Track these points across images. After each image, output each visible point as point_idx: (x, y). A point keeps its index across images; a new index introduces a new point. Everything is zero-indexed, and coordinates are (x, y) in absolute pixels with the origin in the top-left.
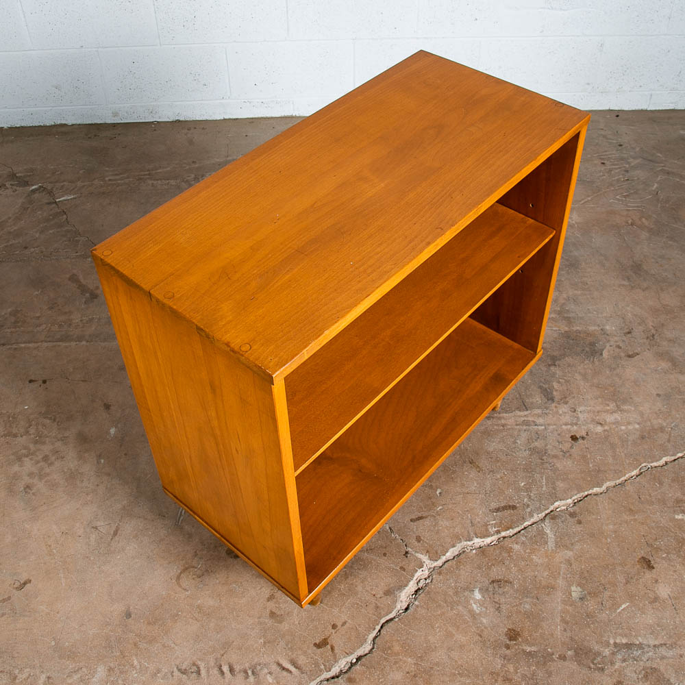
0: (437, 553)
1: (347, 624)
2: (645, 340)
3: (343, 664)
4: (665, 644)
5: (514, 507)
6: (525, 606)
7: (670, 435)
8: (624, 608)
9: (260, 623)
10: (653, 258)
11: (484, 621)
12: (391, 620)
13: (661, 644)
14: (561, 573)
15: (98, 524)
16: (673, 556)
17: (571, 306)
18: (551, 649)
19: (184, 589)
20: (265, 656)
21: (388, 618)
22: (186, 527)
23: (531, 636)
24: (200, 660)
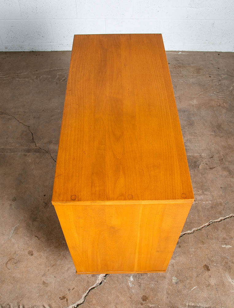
1: (75, 289)
2: (218, 161)
6: (152, 285)
7: (224, 207)
8: (195, 289)
9: (38, 287)
10: (226, 122)
11: (133, 291)
12: (94, 288)
13: (209, 307)
14: (169, 270)
16: (219, 265)
17: (188, 144)
18: (160, 306)
19: (8, 269)
20: (38, 302)
21: (92, 287)
22: (13, 240)
23: (152, 299)
24: (11, 302)
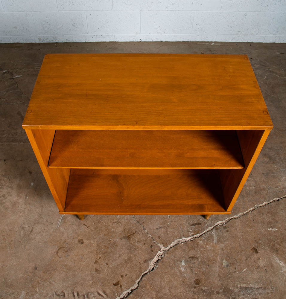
0: (167, 244)
1: (128, 275)
3: (125, 293)
4: (261, 288)
5: (200, 224)
6: (203, 269)
7: (268, 191)
8: (245, 271)
9: (91, 274)
11: (186, 275)
12: (146, 274)
13: (260, 288)
14: (219, 254)
15: (25, 226)
16: (266, 248)
18: (213, 289)
19: (59, 257)
20: (92, 289)
21: (145, 273)
22: (61, 229)
23: (205, 282)
24: (65, 290)
